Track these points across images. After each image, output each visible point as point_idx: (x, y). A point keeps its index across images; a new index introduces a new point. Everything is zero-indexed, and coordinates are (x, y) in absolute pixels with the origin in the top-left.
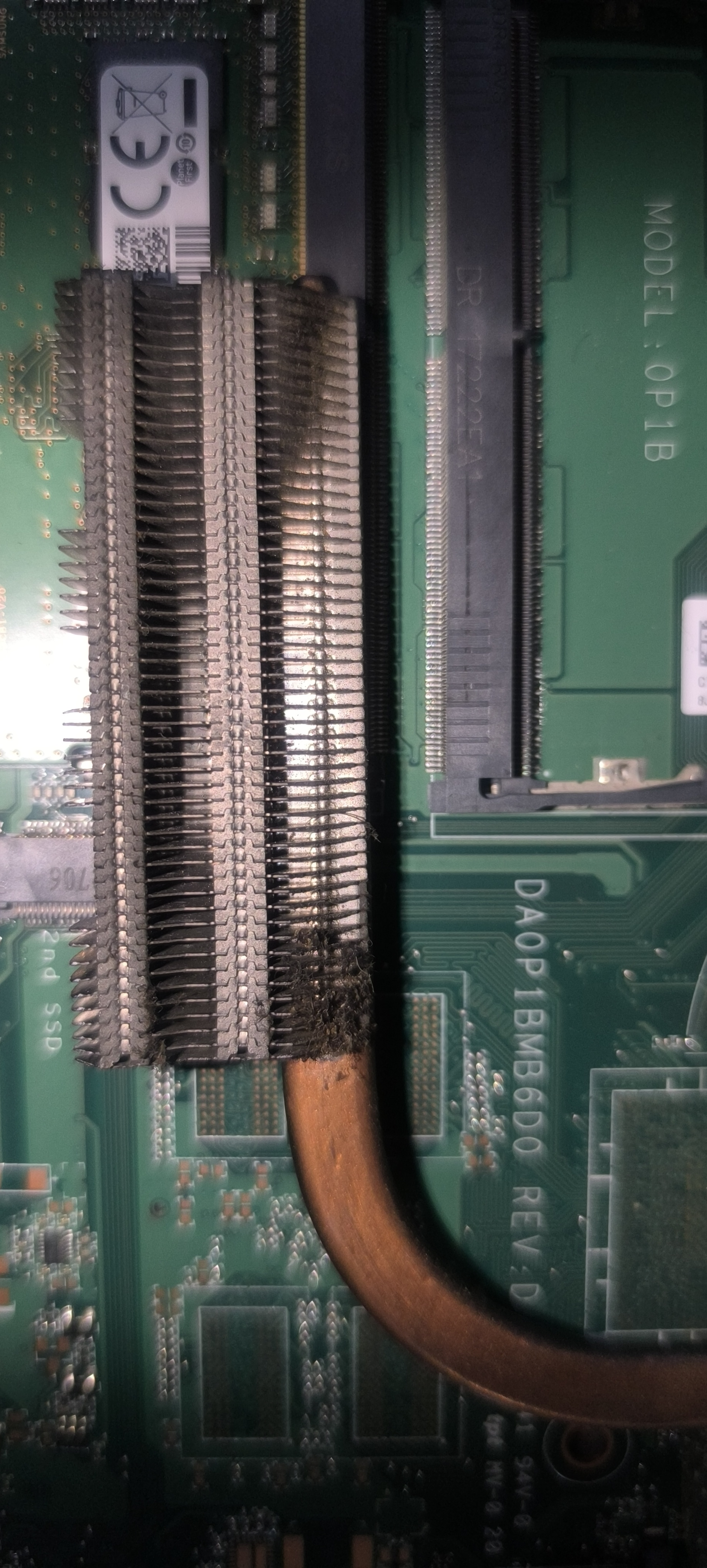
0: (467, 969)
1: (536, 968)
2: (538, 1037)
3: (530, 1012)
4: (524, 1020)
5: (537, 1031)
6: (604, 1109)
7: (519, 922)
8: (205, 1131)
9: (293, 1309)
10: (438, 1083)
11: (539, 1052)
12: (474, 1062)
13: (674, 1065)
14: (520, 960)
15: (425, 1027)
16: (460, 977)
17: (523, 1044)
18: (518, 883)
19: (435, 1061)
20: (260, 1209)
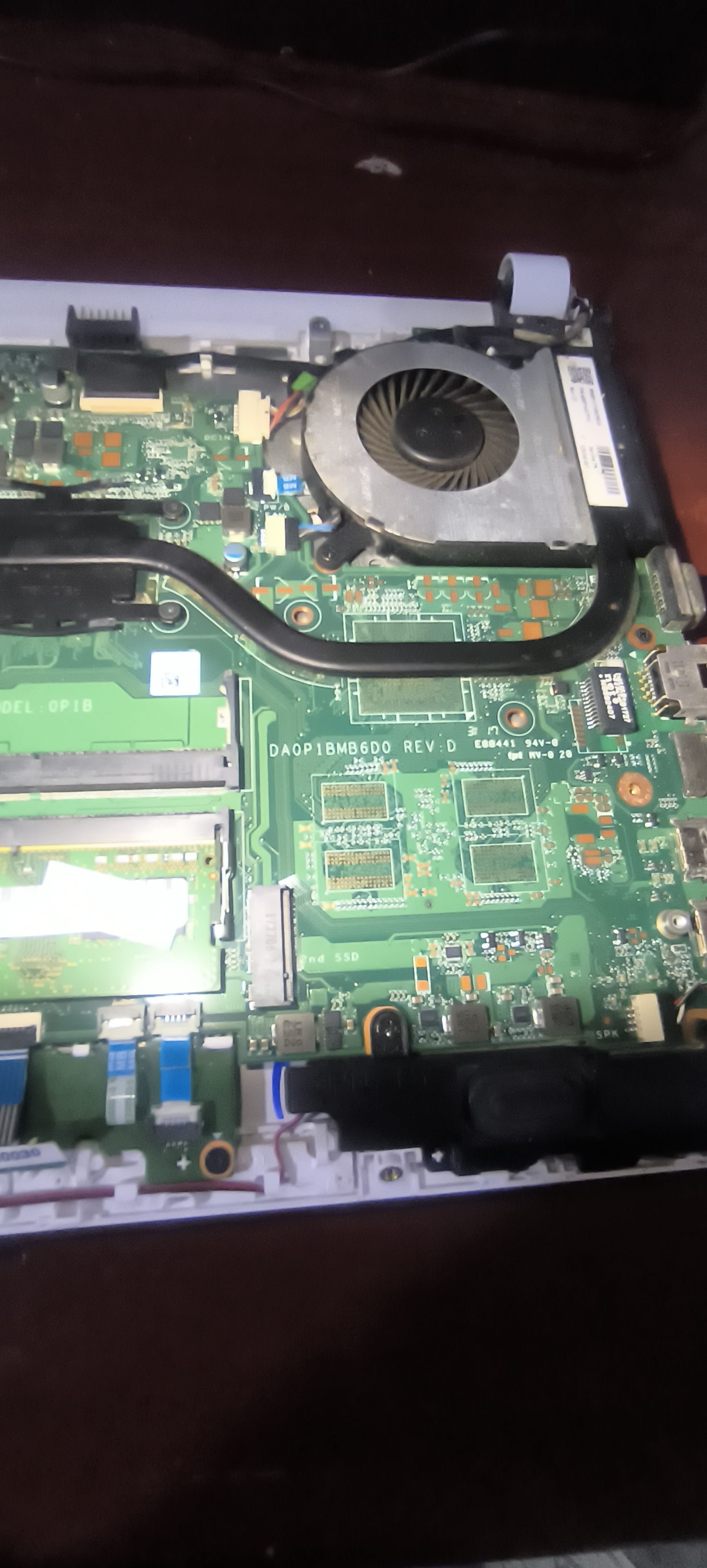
0: (310, 775)
1: (308, 747)
2: (338, 745)
3: (328, 749)
4: (331, 751)
5: (335, 746)
6: (368, 718)
7: (289, 754)
8: (391, 885)
9: (469, 842)
10: (361, 785)
11: (345, 745)
12: (350, 770)
13: (348, 691)
14: (305, 753)
15: (337, 791)
16: (313, 777)
17: (342, 752)
18: (272, 755)
19: (352, 786)
20: (423, 859)
